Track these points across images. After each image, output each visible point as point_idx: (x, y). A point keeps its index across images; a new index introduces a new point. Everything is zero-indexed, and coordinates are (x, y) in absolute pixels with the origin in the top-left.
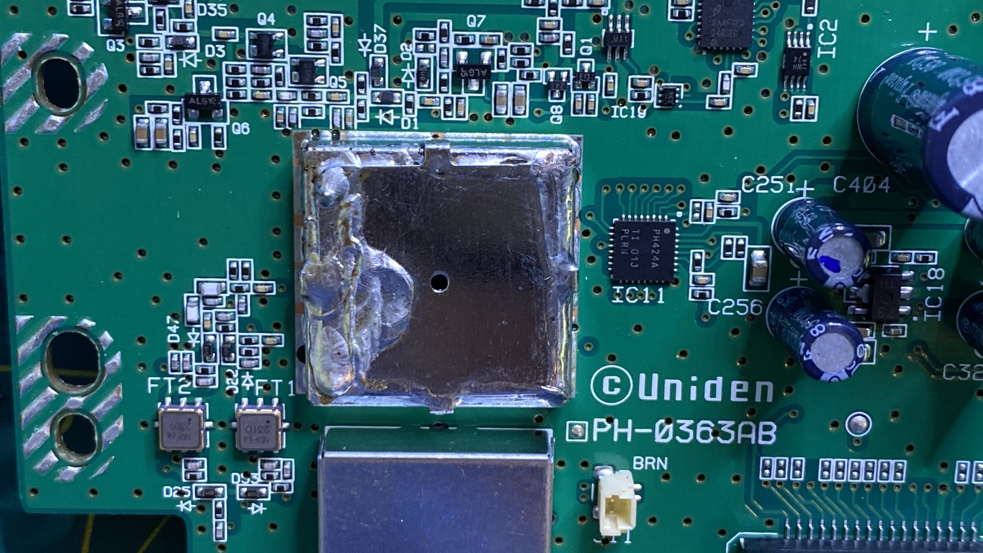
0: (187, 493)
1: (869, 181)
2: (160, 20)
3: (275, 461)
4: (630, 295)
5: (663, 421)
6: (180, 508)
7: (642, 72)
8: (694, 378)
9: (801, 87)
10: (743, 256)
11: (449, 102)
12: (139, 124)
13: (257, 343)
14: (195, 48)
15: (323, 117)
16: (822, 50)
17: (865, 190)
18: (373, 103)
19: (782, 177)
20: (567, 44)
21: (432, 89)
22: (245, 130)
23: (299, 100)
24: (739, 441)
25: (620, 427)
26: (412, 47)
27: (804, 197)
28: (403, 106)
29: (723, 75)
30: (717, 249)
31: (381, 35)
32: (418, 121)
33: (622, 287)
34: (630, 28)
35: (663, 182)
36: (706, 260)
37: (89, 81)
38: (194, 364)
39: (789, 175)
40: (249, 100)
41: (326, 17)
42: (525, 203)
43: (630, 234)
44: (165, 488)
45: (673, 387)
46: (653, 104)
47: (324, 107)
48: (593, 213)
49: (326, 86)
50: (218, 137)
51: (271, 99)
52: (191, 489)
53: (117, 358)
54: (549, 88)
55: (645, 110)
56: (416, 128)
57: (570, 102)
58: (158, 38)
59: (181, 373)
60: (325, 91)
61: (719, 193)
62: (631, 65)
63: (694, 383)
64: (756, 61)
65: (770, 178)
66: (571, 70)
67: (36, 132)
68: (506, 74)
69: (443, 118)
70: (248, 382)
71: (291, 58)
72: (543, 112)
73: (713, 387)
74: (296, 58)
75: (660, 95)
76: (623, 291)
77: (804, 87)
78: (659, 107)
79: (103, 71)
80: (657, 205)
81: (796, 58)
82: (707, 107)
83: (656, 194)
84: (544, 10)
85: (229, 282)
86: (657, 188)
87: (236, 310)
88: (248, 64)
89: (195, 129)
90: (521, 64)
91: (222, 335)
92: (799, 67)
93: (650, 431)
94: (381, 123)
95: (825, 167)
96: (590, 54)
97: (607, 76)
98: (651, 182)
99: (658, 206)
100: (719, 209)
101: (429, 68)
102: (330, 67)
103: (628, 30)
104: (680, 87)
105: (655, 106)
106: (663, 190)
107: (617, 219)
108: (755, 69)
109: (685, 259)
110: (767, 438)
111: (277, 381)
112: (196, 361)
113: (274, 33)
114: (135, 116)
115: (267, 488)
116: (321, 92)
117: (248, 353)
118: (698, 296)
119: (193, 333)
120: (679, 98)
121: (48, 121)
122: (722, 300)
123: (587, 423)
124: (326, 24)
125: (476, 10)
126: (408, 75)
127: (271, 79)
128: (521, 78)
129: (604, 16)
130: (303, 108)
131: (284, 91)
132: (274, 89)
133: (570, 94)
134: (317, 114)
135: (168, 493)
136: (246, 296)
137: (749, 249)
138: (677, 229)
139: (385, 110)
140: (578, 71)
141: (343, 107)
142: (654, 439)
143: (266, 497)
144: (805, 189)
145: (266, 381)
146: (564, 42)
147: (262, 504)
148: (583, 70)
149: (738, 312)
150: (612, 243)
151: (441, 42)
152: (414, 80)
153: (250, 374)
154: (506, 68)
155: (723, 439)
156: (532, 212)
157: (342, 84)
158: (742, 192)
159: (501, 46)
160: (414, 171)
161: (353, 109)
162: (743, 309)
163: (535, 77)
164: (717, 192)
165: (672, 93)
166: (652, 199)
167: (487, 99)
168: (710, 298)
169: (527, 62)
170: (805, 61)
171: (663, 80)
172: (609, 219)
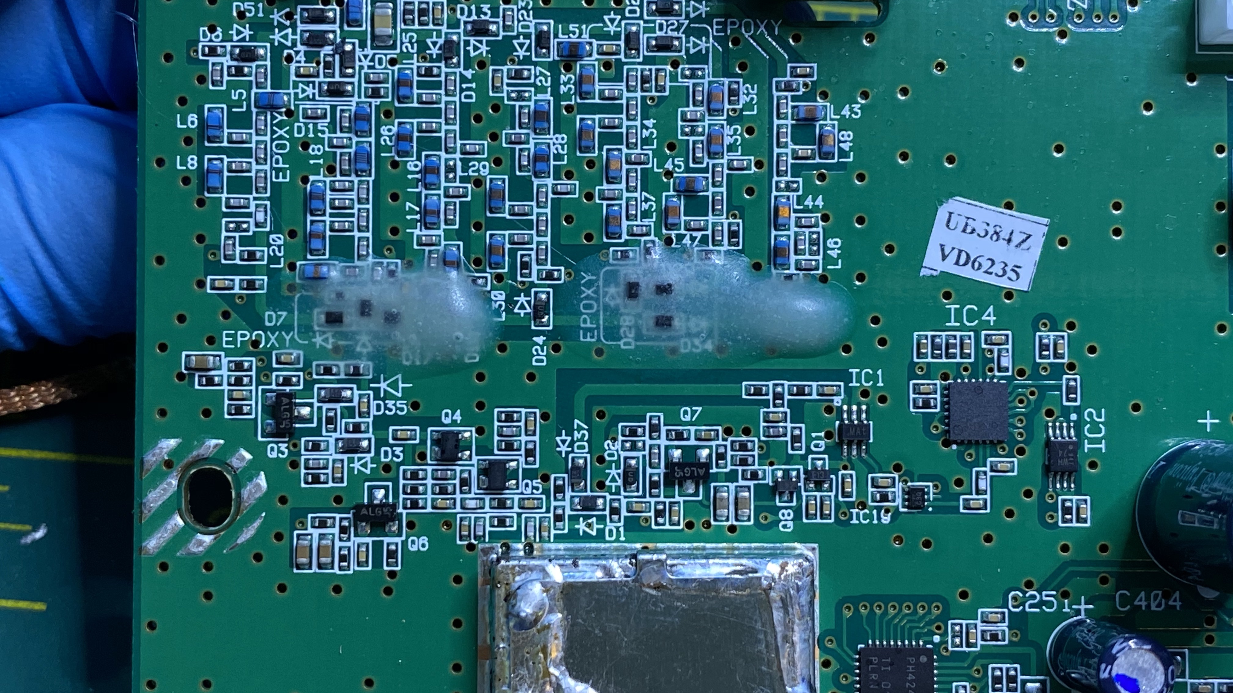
1: (1156, 596)
2: (330, 420)
7: (884, 470)
9: (1069, 487)
10: (1015, 689)
11: (661, 507)
12: (300, 542)
14: (369, 452)
15: (515, 528)
16: (1089, 444)
17: (1153, 608)
18: (572, 510)
19: (1054, 593)
20: (796, 439)
21: (640, 493)
23: (487, 509)
26: (618, 445)
27: (1083, 616)
28: (607, 512)
29: (978, 473)
30: (985, 680)
31: (582, 432)
32: (625, 530)
34: (868, 419)
35: (915, 599)
37: (245, 493)
39: (1062, 590)
40: (429, 510)
41: (520, 412)
42: (756, 621)
43: (880, 664)
46: (897, 507)
47: (515, 516)
48: (833, 639)
49: (519, 491)
50: (392, 554)
51: (455, 508)
54: (776, 489)
55: (890, 514)
56: (622, 538)
57: (801, 505)
58: (328, 441)
60: (516, 498)
61: (982, 613)
62: (871, 461)
64: (1015, 457)
65: (1041, 594)
66: (801, 467)
67: (178, 554)
68: (726, 473)
69: (654, 527)
71: (479, 460)
72: (771, 518)
74: (484, 460)
75: (906, 497)
77: (1073, 486)
78: (906, 510)
79: (262, 480)
80: (909, 628)
81: (1060, 452)
82: (962, 510)
83: (907, 615)
84: (769, 400)
86: (909, 607)
88: (429, 469)
89: (365, 546)
90: (744, 462)
92: (1065, 462)
94: (581, 534)
95: (1104, 581)
96: (822, 449)
97: (842, 475)
98: (900, 599)
100: (983, 632)
101: (638, 469)
102: (524, 469)
103: (865, 422)
104: (928, 487)
105: (902, 510)
106: (915, 609)
107: (863, 646)
108: (1014, 466)
113: (459, 432)
114: (296, 532)
116: (513, 499)
120: (929, 500)
121: (193, 541)
124: (519, 421)
125: (691, 401)
126: (613, 476)
127: (455, 485)
128: (744, 478)
129: (837, 407)
130: (491, 517)
131: (470, 499)
132: (458, 496)
133: (802, 496)
134: (508, 524)
137: (1022, 680)
138: (935, 657)
139: (586, 518)
140: (810, 468)
141: (537, 516)
144: (1083, 607)
146: (792, 436)
148: (816, 469)
150: (858, 675)
151: (651, 438)
152: (620, 482)
154: (726, 468)
156: (765, 633)
157: (537, 489)
158: (1009, 610)
159: (720, 442)
160: (625, 585)
161: (549, 518)
163: (760, 477)
164: (980, 611)
165: (920, 493)
166: (903, 622)
167: (705, 503)
169: (750, 460)
170: (1071, 455)
171: (908, 479)
172: (853, 646)
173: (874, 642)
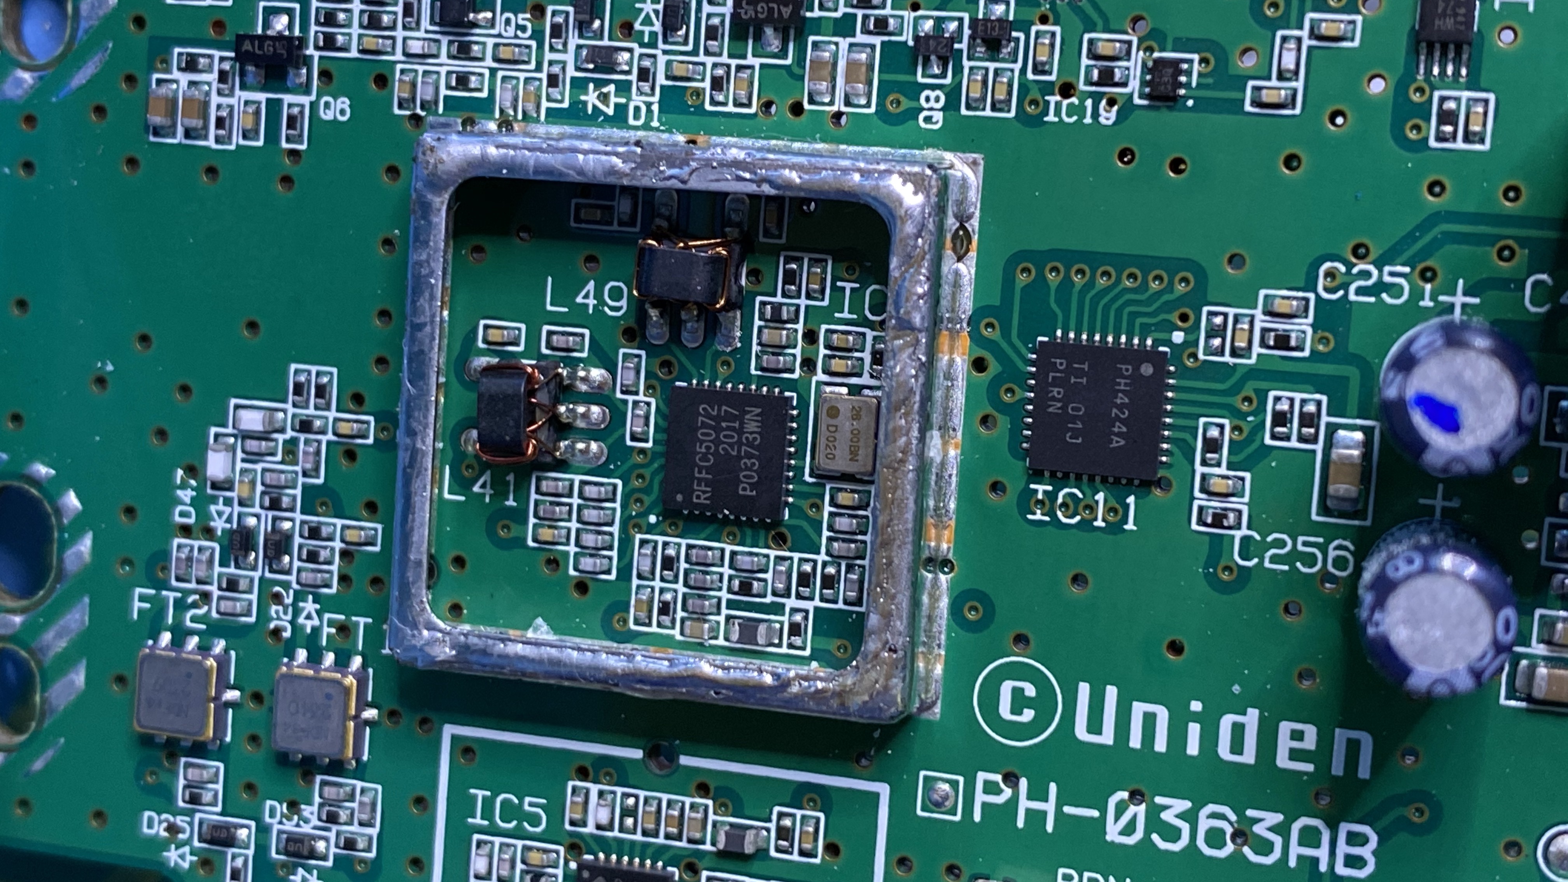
0: (183, 831)
3: (347, 785)
4: (1064, 505)
5: (1125, 795)
6: (168, 858)
7: (1112, 27)
8: (1196, 706)
9: (1457, 72)
10: (1314, 440)
11: (720, 72)
12: (158, 91)
13: (330, 539)
15: (484, 94)
18: (578, 69)
19: (1407, 270)
21: (690, 47)
22: (342, 112)
23: (444, 58)
24: (1292, 863)
25: (1030, 798)
27: (1458, 315)
28: (633, 77)
29: (1284, 39)
30: (1258, 419)
32: (660, 111)
33: (1050, 488)
35: (1146, 263)
36: (1231, 441)
38: (217, 569)
39: (1423, 265)
40: (354, 54)
43: (1069, 371)
44: (147, 814)
45: (1150, 720)
46: (1131, 95)
47: (487, 72)
48: (996, 323)
49: (495, 31)
50: (292, 122)
51: (393, 53)
52: (191, 824)
53: (86, 544)
54: (918, 53)
55: (1116, 108)
56: (655, 124)
57: (961, 83)
59: (193, 585)
60: (490, 42)
61: (1266, 297)
62: (1092, 10)
63: (1196, 717)
64: (1358, 12)
65: (1381, 271)
66: (966, 16)
68: (836, 20)
69: (708, 107)
70: (309, 617)
72: (906, 104)
73: (1238, 730)
75: (1148, 78)
76: (1051, 496)
77: (1464, 70)
78: (1145, 102)
80: (1130, 313)
81: (1442, 5)
82: (1248, 108)
83: (1129, 290)
85: (291, 410)
86: (1132, 276)
87: (298, 468)
89: (255, 105)
90: (865, 2)
91: (271, 514)
92: (1449, 24)
93: (1096, 814)
94: (589, 111)
95: (1507, 253)
97: (1037, 33)
98: (1120, 261)
99: (1133, 315)
100: (1264, 331)
104: (1190, 62)
105: (1137, 101)
106: (1145, 283)
107: (1046, 339)
108: (1354, 30)
109: (1187, 436)
110: (1353, 861)
111: (362, 621)
112: (221, 565)
114: (156, 76)
115: (327, 839)
116: (484, 44)
117: (313, 557)
118: (1209, 520)
119: (221, 507)
120: (1188, 85)
121: (11, 81)
122: (1264, 536)
123: (961, 779)
126: (648, 15)
127: (395, 14)
128: (866, 31)
130: (449, 73)
131: (418, 39)
132: (400, 33)
133: (962, 68)
134: (472, 86)
135: (150, 826)
136: (319, 442)
137: (1328, 425)
138: (1172, 368)
139: (600, 84)
140: (980, 18)
141: (522, 76)
142: (1105, 833)
143: (324, 858)
144: (1459, 299)
145: (342, 617)
147: (315, 872)
148: (992, 18)
149: (1298, 564)
150: (1031, 389)
152: (658, 27)
153: (314, 602)
154: (836, 10)
155: (1257, 853)
157: (523, 29)
158: (1318, 297)
161: (540, 80)
162: (1310, 560)
163: (892, 30)
164: (1263, 293)
165: (1174, 73)
166: (1120, 302)
168: (1238, 526)
171: (1155, 45)
172: (1027, 336)
173: (1065, 334)
